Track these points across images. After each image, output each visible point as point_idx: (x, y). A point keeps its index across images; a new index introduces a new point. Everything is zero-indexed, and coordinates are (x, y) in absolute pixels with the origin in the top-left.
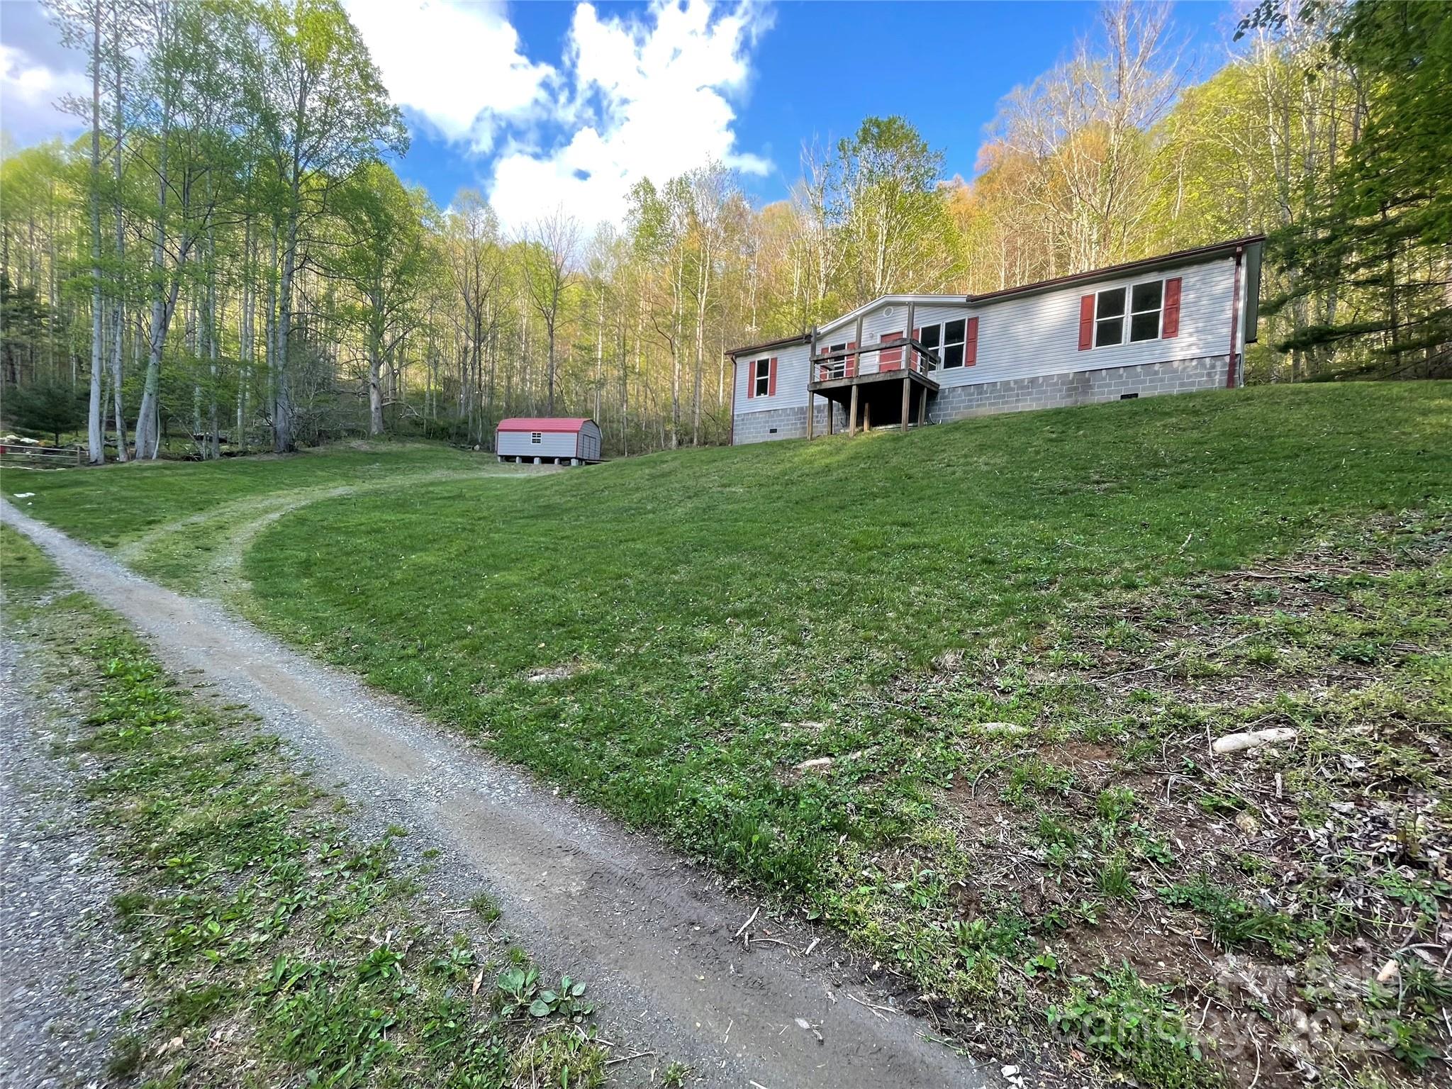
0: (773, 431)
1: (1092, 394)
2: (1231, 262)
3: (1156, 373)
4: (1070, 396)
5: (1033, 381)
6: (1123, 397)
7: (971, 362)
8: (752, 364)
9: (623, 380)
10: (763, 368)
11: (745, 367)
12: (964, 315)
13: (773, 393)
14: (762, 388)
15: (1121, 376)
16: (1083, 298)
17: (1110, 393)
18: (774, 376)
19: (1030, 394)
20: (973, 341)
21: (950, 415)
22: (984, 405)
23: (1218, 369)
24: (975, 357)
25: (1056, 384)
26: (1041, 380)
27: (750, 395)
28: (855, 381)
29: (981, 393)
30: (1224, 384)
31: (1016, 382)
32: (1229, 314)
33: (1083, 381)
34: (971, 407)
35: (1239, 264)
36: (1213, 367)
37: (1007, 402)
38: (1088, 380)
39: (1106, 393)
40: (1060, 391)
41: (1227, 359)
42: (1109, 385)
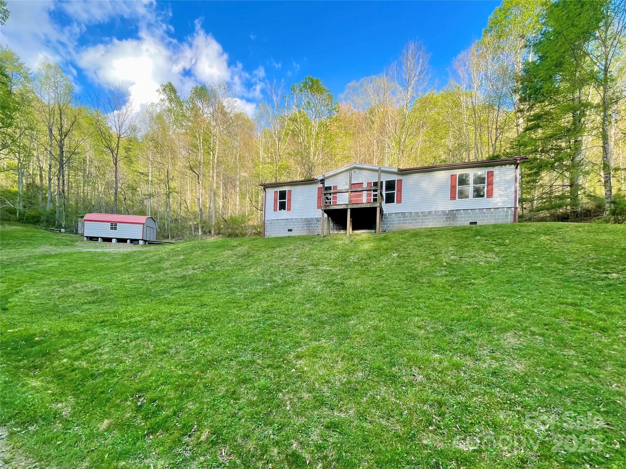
0: (290, 230)
1: (457, 221)
2: (513, 166)
3: (484, 213)
4: (447, 221)
5: (430, 213)
6: (471, 223)
7: (399, 201)
8: (276, 192)
9: (168, 195)
10: (283, 195)
11: (271, 193)
12: (395, 178)
13: (289, 209)
14: (282, 206)
15: (469, 214)
16: (452, 176)
17: (465, 221)
18: (290, 200)
19: (429, 219)
20: (400, 191)
21: (390, 227)
22: (406, 223)
23: (510, 213)
24: (401, 199)
25: (440, 215)
26: (433, 212)
27: (275, 210)
28: (350, 207)
29: (404, 217)
30: (512, 220)
31: (421, 213)
32: (513, 189)
33: (452, 215)
34: (400, 223)
35: (516, 168)
36: (507, 212)
37: (418, 222)
38: (455, 214)
39: (463, 221)
40: (443, 218)
41: (513, 209)
42: (464, 217)
